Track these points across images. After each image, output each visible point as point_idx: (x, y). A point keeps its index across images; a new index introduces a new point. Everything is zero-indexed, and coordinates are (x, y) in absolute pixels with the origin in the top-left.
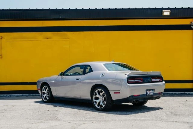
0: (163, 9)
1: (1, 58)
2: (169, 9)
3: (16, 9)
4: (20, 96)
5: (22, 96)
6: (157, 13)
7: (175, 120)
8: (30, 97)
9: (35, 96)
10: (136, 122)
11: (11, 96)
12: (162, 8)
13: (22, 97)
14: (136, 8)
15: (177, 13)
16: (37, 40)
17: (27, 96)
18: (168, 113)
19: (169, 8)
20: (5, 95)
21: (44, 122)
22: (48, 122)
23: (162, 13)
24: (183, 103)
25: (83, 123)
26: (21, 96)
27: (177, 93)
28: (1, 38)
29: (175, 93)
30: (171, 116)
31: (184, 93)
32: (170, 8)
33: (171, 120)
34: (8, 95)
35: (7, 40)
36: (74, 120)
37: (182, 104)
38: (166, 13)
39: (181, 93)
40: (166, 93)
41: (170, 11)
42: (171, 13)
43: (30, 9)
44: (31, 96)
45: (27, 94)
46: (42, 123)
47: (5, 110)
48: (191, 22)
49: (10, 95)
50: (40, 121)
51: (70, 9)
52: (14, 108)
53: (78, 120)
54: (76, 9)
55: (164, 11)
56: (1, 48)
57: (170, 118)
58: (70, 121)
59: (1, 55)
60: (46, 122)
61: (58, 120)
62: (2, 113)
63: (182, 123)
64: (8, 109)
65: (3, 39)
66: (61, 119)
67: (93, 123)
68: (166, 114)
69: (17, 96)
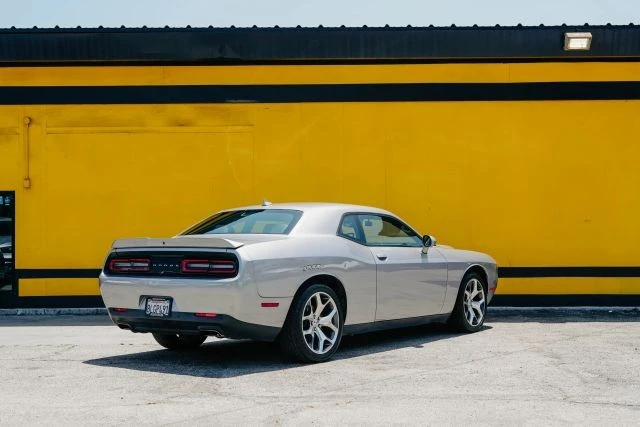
0: (565, 29)
1: (29, 188)
2: (586, 28)
3: (79, 27)
4: (88, 314)
6: (545, 42)
7: (612, 400)
10: (481, 403)
11: (59, 313)
12: (564, 25)
13: (99, 317)
14: (475, 26)
15: (612, 42)
16: (146, 131)
18: (586, 375)
19: (586, 24)
20: (41, 310)
21: (174, 400)
22: (189, 399)
23: (562, 40)
24: (634, 342)
25: (305, 404)
26: (93, 314)
27: (611, 309)
28: (28, 121)
29: (602, 308)
30: (597, 385)
31: (635, 310)
32: (590, 24)
33: (598, 399)
34: (51, 311)
35: (50, 130)
36: (275, 394)
37: (631, 345)
38: (578, 42)
39: (625, 311)
40: (574, 308)
41: (589, 35)
42: (593, 43)
43: (123, 27)
46: (171, 402)
47: (43, 359)
49: (58, 310)
50: (162, 397)
51: (255, 26)
52: (72, 351)
53: (287, 394)
55: (569, 35)
56: (28, 156)
57: (595, 392)
58: (262, 397)
59: (28, 179)
60: (182, 400)
61: (221, 395)
62: (35, 368)
63: (634, 409)
64: (55, 358)
65: (33, 126)
66: (229, 391)
67: (338, 407)
68: (578, 379)
69: (80, 314)
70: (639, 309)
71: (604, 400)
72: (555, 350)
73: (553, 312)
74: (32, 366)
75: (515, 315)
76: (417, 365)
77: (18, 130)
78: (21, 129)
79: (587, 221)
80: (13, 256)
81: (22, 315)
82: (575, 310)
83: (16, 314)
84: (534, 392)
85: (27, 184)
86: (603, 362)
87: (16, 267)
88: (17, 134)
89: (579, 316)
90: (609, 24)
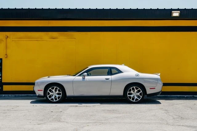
0: (172, 10)
1: (7, 57)
2: (178, 10)
4: (24, 96)
6: (166, 14)
7: (181, 124)
10: (141, 125)
11: (15, 96)
13: (27, 97)
15: (186, 14)
20: (10, 95)
22: (51, 123)
23: (171, 14)
24: (191, 106)
25: (86, 125)
26: (26, 96)
27: (186, 96)
28: (6, 37)
29: (183, 96)
30: (178, 120)
31: (193, 96)
33: (177, 124)
34: (13, 95)
35: (13, 39)
36: (78, 122)
38: (176, 14)
39: (190, 97)
41: (179, 12)
42: (180, 14)
43: (36, 8)
45: (32, 95)
46: (45, 124)
47: (8, 110)
51: (76, 8)
52: (17, 108)
53: (81, 121)
55: (173, 12)
56: (6, 47)
57: (177, 122)
58: (74, 122)
59: (6, 55)
60: (49, 123)
61: (61, 122)
62: (5, 113)
63: (188, 127)
64: (12, 110)
65: (8, 38)
66: (64, 121)
67: (96, 126)
68: (172, 118)
69: (22, 96)
70: (195, 96)
71: (179, 124)
72: (166, 109)
74: (4, 112)
76: (123, 113)
77: (3, 40)
78: (4, 40)
79: (178, 69)
80: (2, 78)
81: (4, 96)
82: (175, 96)
83: (2, 96)
84: (158, 122)
85: (6, 56)
86: (181, 113)
87: (2, 82)
88: (3, 41)
90: (185, 9)
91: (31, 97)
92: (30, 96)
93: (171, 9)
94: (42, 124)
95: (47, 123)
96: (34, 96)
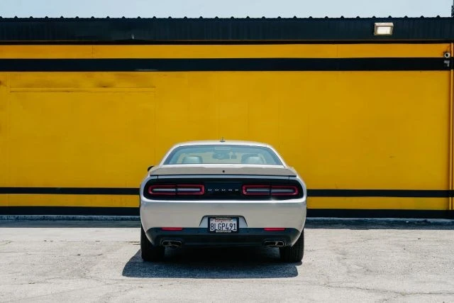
0: (375, 20)
2: (389, 19)
4: (37, 219)
5: (44, 219)
6: (360, 29)
7: (357, 285)
8: (61, 221)
9: (73, 219)
11: (17, 219)
13: (44, 221)
15: (408, 29)
17: (54, 220)
18: (355, 267)
19: (390, 17)
20: (5, 216)
22: (60, 281)
23: (373, 29)
24: (407, 244)
26: (41, 219)
27: (408, 220)
29: (402, 219)
30: (356, 274)
31: (425, 221)
32: (392, 17)
34: (12, 217)
35: (13, 89)
37: (403, 246)
38: (384, 30)
39: (418, 222)
41: (392, 24)
42: (394, 30)
44: (64, 219)
45: (55, 216)
46: (46, 283)
48: (445, 53)
49: (16, 216)
52: (6, 245)
54: (170, 17)
55: (377, 24)
57: (350, 280)
60: (56, 281)
61: (86, 278)
65: (1, 87)
66: (93, 275)
68: (346, 270)
69: (32, 220)
70: (429, 220)
71: (352, 285)
73: (366, 221)
75: (337, 224)
79: (391, 157)
89: (383, 225)
90: (406, 17)
91: (52, 222)
92: (51, 219)
93: (374, 17)
94: (38, 282)
95: (52, 281)
96: (59, 219)
